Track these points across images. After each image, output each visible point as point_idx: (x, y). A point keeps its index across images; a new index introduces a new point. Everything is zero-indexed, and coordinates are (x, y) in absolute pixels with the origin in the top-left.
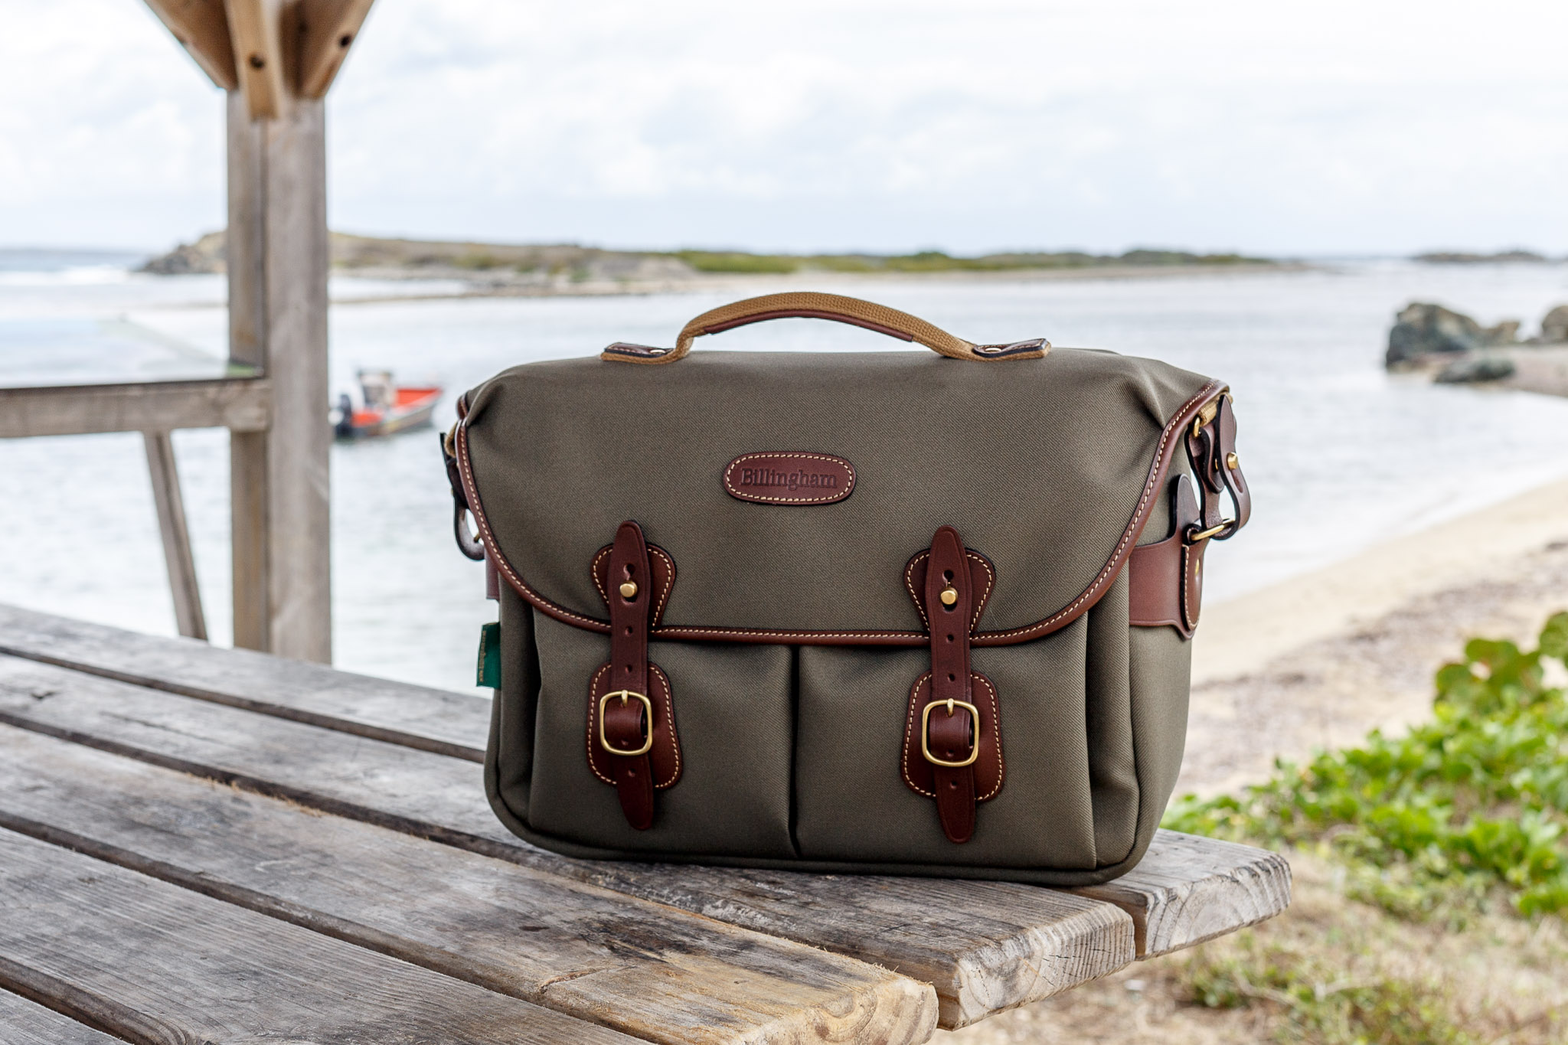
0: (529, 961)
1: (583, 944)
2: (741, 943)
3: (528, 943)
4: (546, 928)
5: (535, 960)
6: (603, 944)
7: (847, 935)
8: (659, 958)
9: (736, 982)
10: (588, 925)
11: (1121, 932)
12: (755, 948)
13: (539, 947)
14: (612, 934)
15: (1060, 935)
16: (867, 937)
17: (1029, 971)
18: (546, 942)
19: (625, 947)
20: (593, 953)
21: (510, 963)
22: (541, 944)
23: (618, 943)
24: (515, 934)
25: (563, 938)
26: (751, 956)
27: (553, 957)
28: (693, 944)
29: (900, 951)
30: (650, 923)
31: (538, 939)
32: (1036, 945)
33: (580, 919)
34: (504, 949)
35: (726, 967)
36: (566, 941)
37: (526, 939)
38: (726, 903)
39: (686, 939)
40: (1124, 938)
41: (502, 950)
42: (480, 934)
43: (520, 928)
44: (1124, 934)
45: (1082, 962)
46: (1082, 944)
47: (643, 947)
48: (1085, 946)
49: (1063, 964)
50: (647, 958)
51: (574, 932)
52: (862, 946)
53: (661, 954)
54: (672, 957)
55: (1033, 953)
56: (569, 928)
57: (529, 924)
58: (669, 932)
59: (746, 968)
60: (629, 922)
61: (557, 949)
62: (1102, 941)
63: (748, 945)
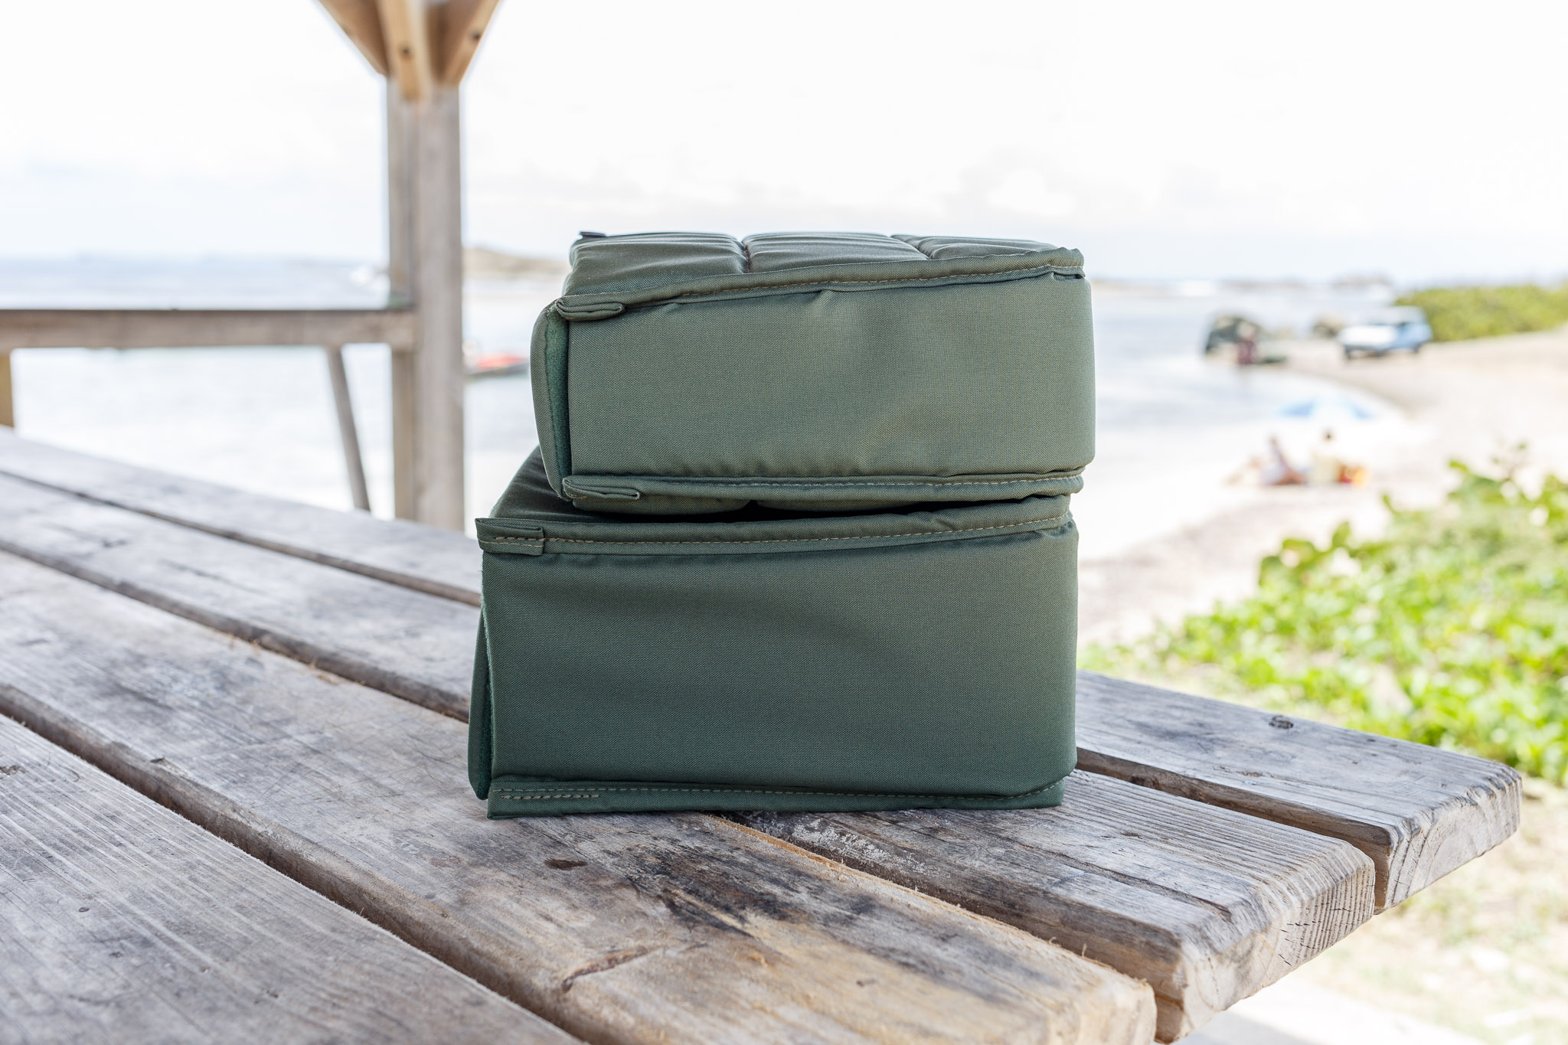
0: (550, 927)
1: (630, 894)
2: (855, 900)
3: (553, 891)
4: (582, 864)
5: (560, 926)
6: (659, 897)
7: (1000, 887)
8: (739, 926)
9: (860, 983)
10: (639, 860)
12: (876, 911)
13: (568, 899)
14: (673, 878)
15: (1298, 894)
16: (1030, 893)
17: (1265, 950)
18: (579, 889)
19: (689, 903)
20: (644, 914)
21: (522, 931)
22: (572, 894)
23: (682, 896)
24: (538, 874)
25: (603, 883)
26: (873, 926)
27: (586, 920)
28: (788, 900)
29: (1085, 919)
30: (724, 859)
31: (568, 884)
32: (1271, 910)
33: (630, 849)
34: (518, 901)
35: (839, 949)
36: (608, 889)
37: (552, 883)
38: (824, 825)
39: (777, 890)
40: (1364, 890)
41: (515, 905)
42: (489, 872)
43: (546, 862)
44: (1365, 884)
45: (1321, 929)
46: (1322, 904)
47: (717, 905)
48: (1325, 906)
49: (1300, 935)
50: (722, 927)
51: (621, 872)
52: (1025, 905)
53: (742, 919)
54: (759, 924)
55: (1270, 923)
56: (614, 864)
57: (560, 855)
58: (752, 875)
59: (869, 951)
60: (696, 855)
61: (594, 904)
62: (1343, 896)
63: (865, 905)
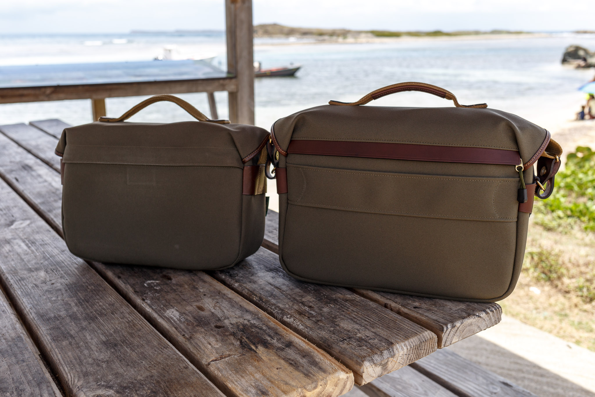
0: (210, 346)
1: (232, 338)
2: (287, 343)
3: (214, 336)
4: (223, 327)
5: (212, 346)
6: (239, 339)
7: (327, 340)
8: (255, 349)
9: (277, 369)
10: (238, 327)
11: (432, 342)
12: (291, 347)
13: (217, 338)
14: (244, 333)
15: (407, 347)
16: (334, 343)
17: (393, 362)
18: (220, 335)
19: (246, 341)
20: (233, 344)
21: (202, 347)
22: (218, 336)
23: (245, 339)
24: (212, 330)
25: (227, 334)
26: (288, 351)
27: (218, 345)
28: (271, 342)
29: (344, 352)
30: (260, 328)
31: (218, 334)
32: (396, 351)
33: (237, 323)
34: (204, 338)
35: (276, 358)
36: (227, 336)
37: (214, 333)
38: (291, 317)
39: (269, 339)
40: (433, 344)
41: (203, 339)
42: (200, 328)
43: (215, 326)
44: (433, 342)
45: (415, 355)
46: (415, 349)
47: (252, 342)
48: (416, 349)
49: (407, 357)
50: (251, 349)
51: (232, 330)
52: (332, 346)
53: (257, 347)
54: (261, 350)
55: (395, 355)
56: (231, 328)
57: (219, 324)
58: (264, 333)
59: (284, 359)
60: (253, 326)
61: (222, 340)
62: (424, 346)
63: (289, 344)
